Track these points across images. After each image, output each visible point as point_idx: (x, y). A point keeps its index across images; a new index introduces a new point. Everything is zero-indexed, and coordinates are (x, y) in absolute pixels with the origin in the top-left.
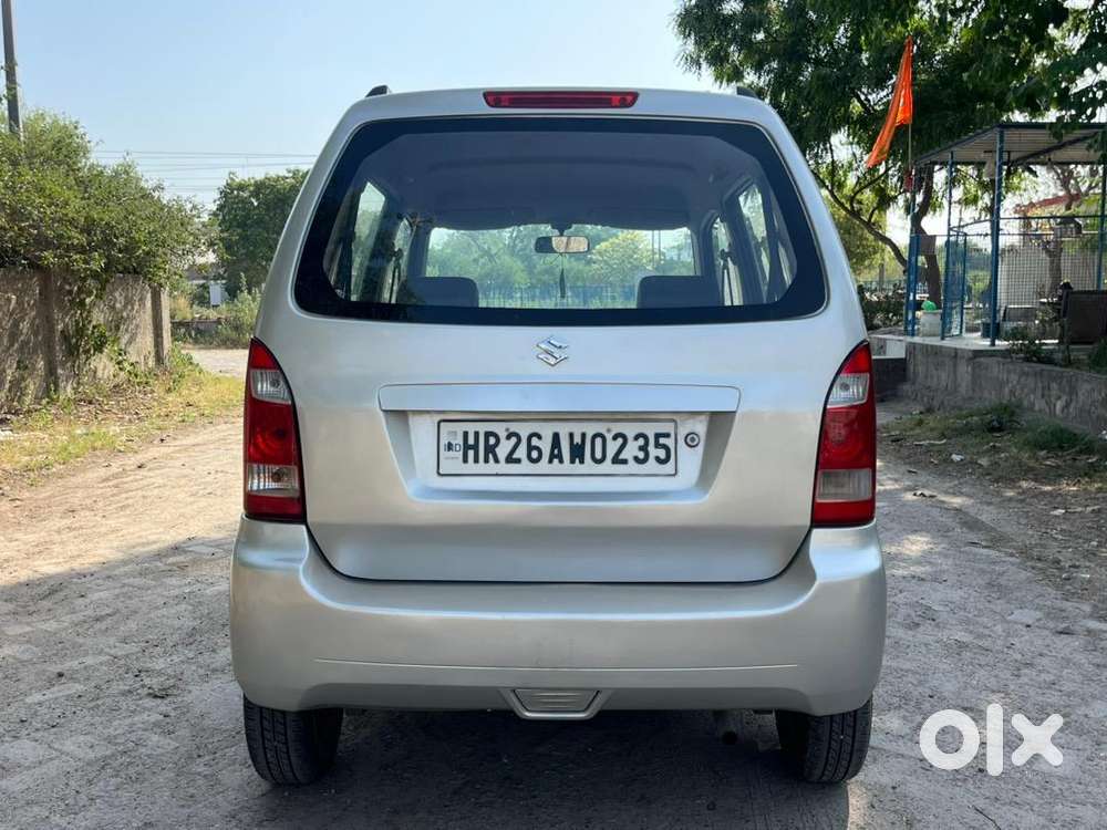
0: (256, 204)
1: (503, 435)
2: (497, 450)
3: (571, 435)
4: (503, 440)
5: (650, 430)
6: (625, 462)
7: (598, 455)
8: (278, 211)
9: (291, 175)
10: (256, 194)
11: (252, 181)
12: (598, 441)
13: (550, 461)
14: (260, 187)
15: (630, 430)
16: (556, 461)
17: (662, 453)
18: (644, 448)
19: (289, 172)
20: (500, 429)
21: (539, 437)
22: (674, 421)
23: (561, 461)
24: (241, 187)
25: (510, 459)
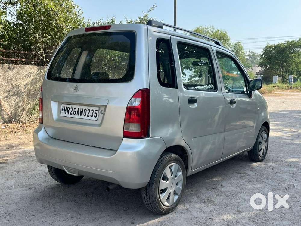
0: (274, 52)
1: (70, 108)
2: (69, 111)
3: (81, 109)
4: (70, 109)
5: (94, 109)
6: (89, 116)
7: (85, 114)
8: (281, 54)
9: (286, 43)
10: (274, 49)
11: (274, 45)
12: (85, 110)
13: (77, 115)
14: (276, 47)
15: (91, 108)
16: (78, 115)
17: (95, 115)
18: (92, 113)
19: (286, 42)
20: (70, 106)
21: (76, 109)
22: (99, 107)
23: (79, 115)
24: (270, 47)
25: (71, 114)
